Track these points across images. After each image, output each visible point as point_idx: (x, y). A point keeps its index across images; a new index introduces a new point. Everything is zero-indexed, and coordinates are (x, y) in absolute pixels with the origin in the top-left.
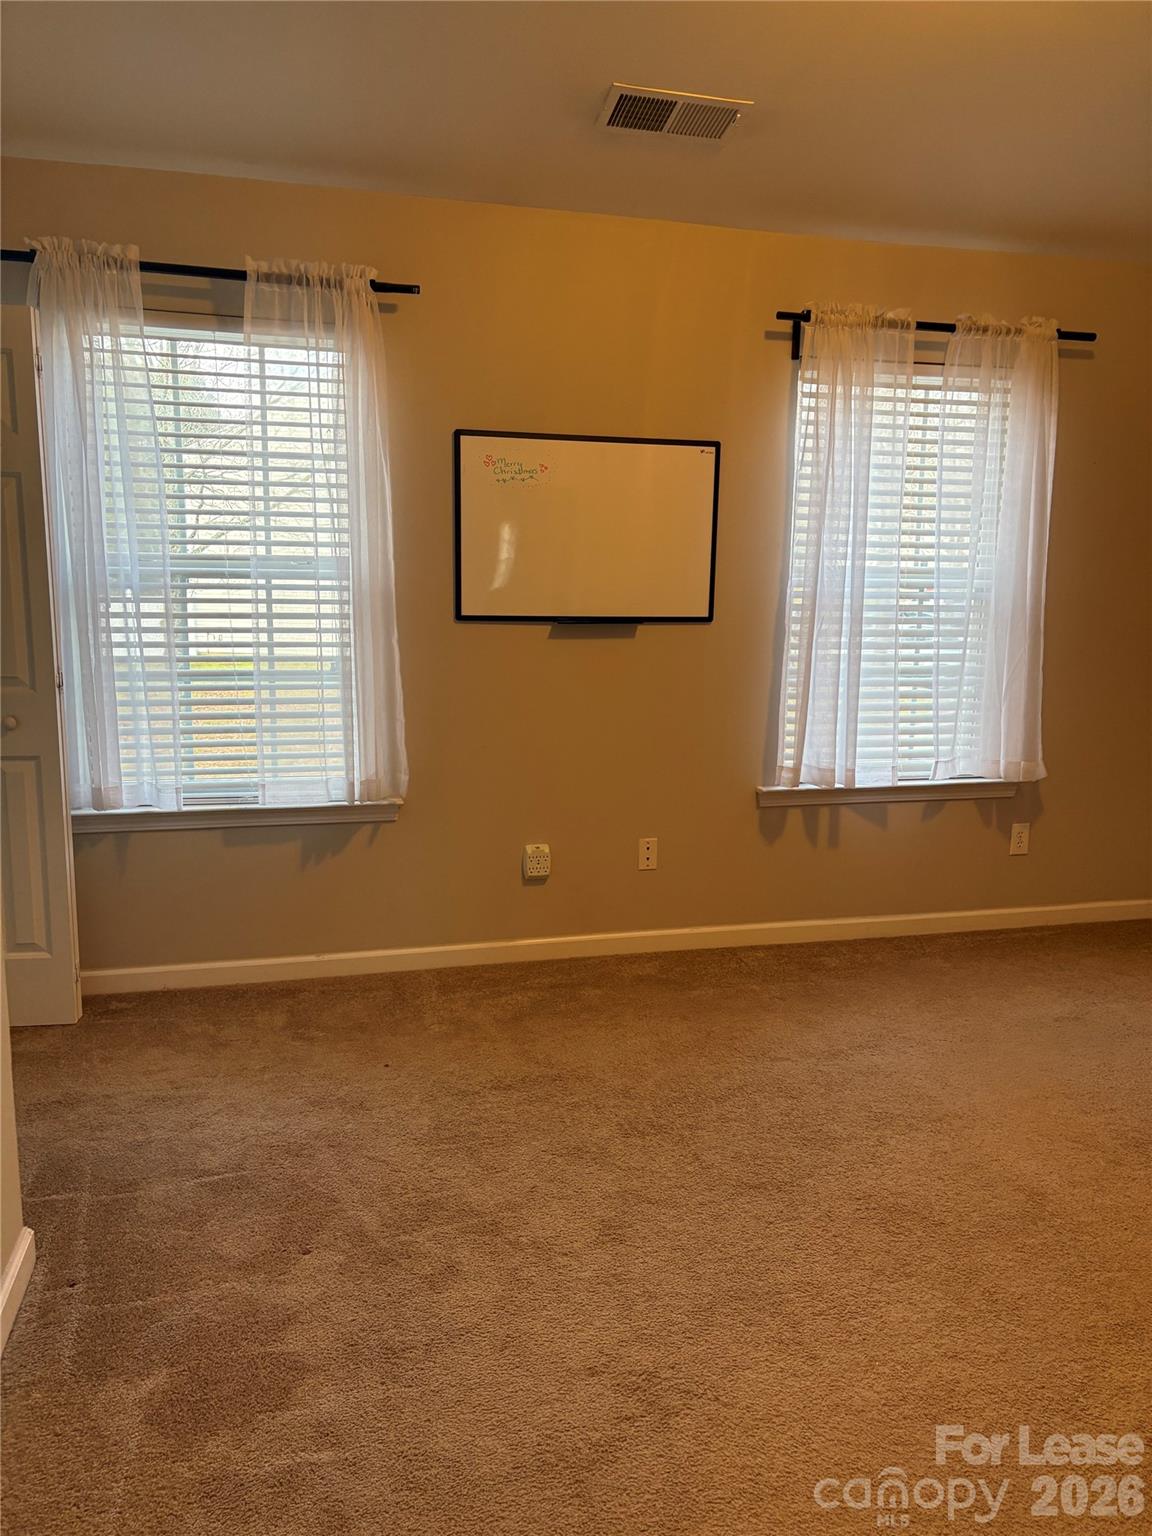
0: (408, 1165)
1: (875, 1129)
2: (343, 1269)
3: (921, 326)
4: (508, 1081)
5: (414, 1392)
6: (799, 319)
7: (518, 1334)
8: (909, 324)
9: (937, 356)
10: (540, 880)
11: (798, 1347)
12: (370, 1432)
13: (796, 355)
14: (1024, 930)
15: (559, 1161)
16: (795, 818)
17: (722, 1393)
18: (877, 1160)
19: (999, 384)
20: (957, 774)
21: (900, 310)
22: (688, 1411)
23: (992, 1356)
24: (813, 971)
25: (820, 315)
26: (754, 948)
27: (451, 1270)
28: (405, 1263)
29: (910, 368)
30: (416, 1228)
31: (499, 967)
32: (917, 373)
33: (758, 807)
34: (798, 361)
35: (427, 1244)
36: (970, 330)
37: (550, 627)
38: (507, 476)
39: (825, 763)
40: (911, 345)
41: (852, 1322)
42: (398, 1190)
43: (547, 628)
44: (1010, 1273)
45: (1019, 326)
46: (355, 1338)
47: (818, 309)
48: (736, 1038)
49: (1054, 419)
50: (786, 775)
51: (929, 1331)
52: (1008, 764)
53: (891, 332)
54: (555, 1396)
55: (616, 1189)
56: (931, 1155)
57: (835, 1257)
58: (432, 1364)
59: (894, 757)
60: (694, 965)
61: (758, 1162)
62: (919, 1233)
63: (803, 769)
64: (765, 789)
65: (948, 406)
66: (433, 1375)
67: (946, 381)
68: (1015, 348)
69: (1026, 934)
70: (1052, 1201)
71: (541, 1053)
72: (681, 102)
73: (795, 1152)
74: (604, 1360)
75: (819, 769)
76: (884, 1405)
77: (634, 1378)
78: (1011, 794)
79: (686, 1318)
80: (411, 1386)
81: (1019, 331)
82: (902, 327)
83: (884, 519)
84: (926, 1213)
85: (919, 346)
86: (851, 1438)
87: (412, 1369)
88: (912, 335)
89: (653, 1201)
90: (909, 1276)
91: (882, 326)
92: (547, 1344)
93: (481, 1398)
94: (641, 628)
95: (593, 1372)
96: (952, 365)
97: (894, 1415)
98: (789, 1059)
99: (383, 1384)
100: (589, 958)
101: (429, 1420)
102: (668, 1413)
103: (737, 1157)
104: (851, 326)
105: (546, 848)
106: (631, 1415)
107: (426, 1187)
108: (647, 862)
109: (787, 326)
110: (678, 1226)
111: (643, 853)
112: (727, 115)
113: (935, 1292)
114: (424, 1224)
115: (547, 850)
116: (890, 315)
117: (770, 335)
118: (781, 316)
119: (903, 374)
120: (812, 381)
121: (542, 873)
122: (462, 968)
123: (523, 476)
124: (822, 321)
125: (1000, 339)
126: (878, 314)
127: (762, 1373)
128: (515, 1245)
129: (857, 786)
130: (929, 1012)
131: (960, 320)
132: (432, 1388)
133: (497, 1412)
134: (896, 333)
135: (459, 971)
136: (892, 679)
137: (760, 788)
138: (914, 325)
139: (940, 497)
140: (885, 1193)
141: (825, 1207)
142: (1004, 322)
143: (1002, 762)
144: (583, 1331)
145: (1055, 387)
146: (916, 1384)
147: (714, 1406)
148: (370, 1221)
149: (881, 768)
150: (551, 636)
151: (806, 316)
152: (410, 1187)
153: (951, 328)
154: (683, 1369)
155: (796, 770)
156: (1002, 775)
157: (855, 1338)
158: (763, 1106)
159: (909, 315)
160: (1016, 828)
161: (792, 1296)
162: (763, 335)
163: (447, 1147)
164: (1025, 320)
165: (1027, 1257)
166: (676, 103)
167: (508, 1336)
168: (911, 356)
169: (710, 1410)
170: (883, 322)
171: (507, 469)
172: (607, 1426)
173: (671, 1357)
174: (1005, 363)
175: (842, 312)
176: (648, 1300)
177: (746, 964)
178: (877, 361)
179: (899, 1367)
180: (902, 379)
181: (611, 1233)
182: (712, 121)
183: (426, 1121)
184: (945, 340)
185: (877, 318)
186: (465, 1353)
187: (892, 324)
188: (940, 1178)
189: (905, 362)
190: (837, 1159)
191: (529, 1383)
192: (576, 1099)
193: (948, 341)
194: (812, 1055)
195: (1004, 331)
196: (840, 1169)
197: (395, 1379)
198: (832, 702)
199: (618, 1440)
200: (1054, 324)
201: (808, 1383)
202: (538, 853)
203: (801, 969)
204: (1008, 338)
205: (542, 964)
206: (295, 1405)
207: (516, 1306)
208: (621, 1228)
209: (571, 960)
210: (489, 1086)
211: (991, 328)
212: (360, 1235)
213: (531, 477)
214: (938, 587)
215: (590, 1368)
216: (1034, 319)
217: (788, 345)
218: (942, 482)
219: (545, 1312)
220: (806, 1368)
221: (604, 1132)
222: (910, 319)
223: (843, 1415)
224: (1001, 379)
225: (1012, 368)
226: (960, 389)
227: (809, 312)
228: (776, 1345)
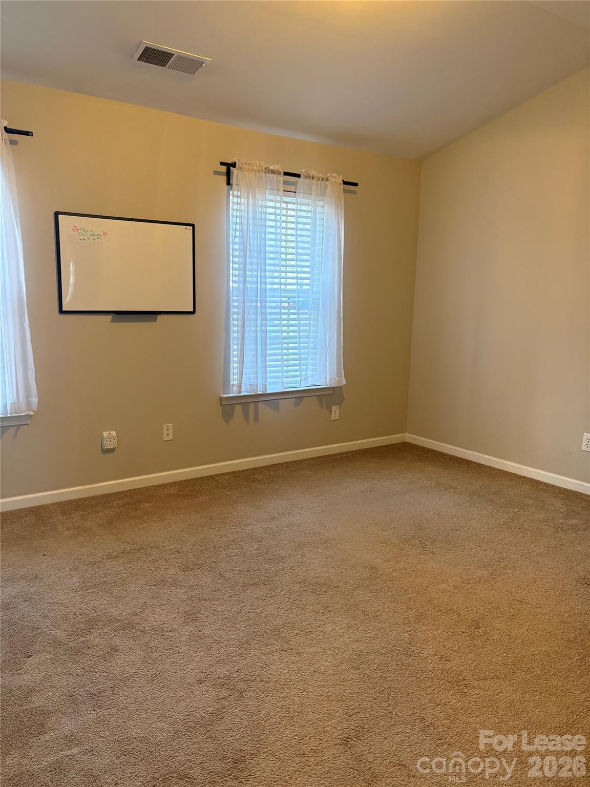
0: (73, 603)
1: (299, 550)
2: (53, 661)
3: (286, 174)
4: (115, 554)
5: (113, 711)
6: (229, 166)
7: (158, 673)
8: (280, 173)
9: (292, 188)
10: (112, 450)
11: (291, 651)
12: (95, 734)
13: (229, 183)
14: (339, 454)
15: (154, 588)
16: (238, 409)
17: (263, 677)
18: (304, 564)
19: (320, 203)
20: (309, 384)
21: (276, 165)
22: (250, 689)
23: (372, 637)
24: (253, 482)
25: (240, 165)
26: (222, 474)
27: (114, 649)
28: (87, 651)
29: (281, 193)
30: (88, 633)
31: (93, 498)
32: (284, 196)
33: (221, 405)
34: (230, 186)
35: (96, 640)
36: (307, 177)
37: (111, 316)
38: (86, 238)
39: (252, 382)
40: (282, 182)
41: (312, 635)
42: (71, 617)
43: (110, 317)
44: (370, 602)
45: (327, 177)
46: (72, 692)
47: (239, 162)
48: (225, 518)
49: (343, 221)
50: (235, 388)
51: (344, 632)
52: (331, 379)
53: (272, 175)
54: (186, 696)
55: (187, 597)
56: (326, 558)
57: (297, 609)
58: (118, 696)
59: (282, 378)
60: (195, 486)
61: (251, 573)
62: (330, 592)
63: (243, 385)
64: (225, 396)
65: (299, 212)
66: (120, 701)
67: (297, 200)
68: (326, 187)
69: (341, 456)
70: (380, 569)
71: (128, 538)
72: (176, 54)
73: (266, 566)
74: (204, 675)
75: (250, 385)
76: (334, 667)
77: (221, 680)
78: (331, 392)
79: (238, 649)
80: (110, 709)
81: (327, 180)
82: (277, 174)
83: (274, 265)
84: (330, 584)
85: (285, 183)
86: (324, 684)
87: (108, 701)
88: (282, 178)
89: (206, 599)
90: (330, 612)
91: (269, 172)
92: (174, 674)
93: (148, 706)
94: (159, 316)
95: (200, 682)
96: (299, 193)
97: (339, 670)
98: (252, 524)
99: (94, 710)
100: (140, 489)
101: (124, 722)
102: (241, 692)
103: (240, 572)
104: (255, 171)
105: (114, 433)
106: (224, 696)
107: (87, 612)
108: (168, 437)
109: (224, 169)
110: (222, 609)
111: (165, 432)
112: (198, 64)
113: (342, 616)
114: (91, 631)
115: (115, 434)
116: (272, 168)
117: (216, 173)
118: (222, 164)
119: (278, 196)
120: (238, 197)
121: (113, 446)
122: (71, 500)
123: (94, 237)
124: (241, 168)
125: (319, 182)
126: (266, 167)
127: (278, 665)
128: (144, 631)
129: (268, 392)
130: (309, 495)
131: (302, 172)
132: (121, 707)
133: (158, 710)
134: (275, 176)
135: (70, 502)
136: (280, 341)
137: (222, 395)
138: (282, 173)
139: (297, 255)
140: (311, 578)
141: (286, 588)
142: (320, 175)
143: (328, 378)
144: (190, 664)
145: (343, 206)
146: (345, 655)
147: (261, 684)
148: (61, 634)
149: (277, 383)
150: (113, 321)
151: (234, 165)
152: (78, 613)
153: (298, 176)
154: (243, 671)
155: (240, 386)
156: (328, 384)
157: (315, 642)
158: (246, 547)
159: (280, 168)
160: (334, 407)
161: (283, 630)
162: (213, 172)
163: (92, 590)
164: (329, 175)
165: (375, 594)
166: (174, 54)
167: (153, 674)
168: (281, 187)
169: (260, 686)
170: (269, 170)
171: (85, 234)
172: (215, 704)
173: (235, 667)
174: (322, 194)
175: (250, 164)
176: (217, 644)
177: (220, 482)
178: (267, 189)
179: (336, 650)
180: (278, 198)
181: (190, 617)
182: (191, 66)
183: (76, 579)
184: (295, 181)
185: (266, 168)
186: (133, 687)
187: (273, 172)
188: (332, 568)
189: (279, 190)
190: (286, 566)
191: (171, 694)
192: (154, 558)
193: (297, 182)
194: (262, 521)
195: (321, 179)
196: (288, 571)
197: (100, 707)
198: (255, 352)
199: (222, 709)
200: (341, 178)
201: (300, 665)
202: (110, 437)
203: (247, 481)
204: (323, 182)
205: (115, 494)
206: (49, 730)
207: (153, 660)
208: (194, 614)
209: (130, 490)
210: (105, 557)
211: (315, 177)
212: (58, 643)
213: (99, 238)
214: (298, 297)
215: (199, 680)
216: (333, 174)
217: (225, 178)
218: (298, 248)
219: (169, 660)
220: (297, 659)
221: (173, 571)
222: (280, 170)
223: (318, 675)
224: (320, 201)
225: (325, 196)
226: (303, 204)
227: (235, 163)
228: (281, 652)
